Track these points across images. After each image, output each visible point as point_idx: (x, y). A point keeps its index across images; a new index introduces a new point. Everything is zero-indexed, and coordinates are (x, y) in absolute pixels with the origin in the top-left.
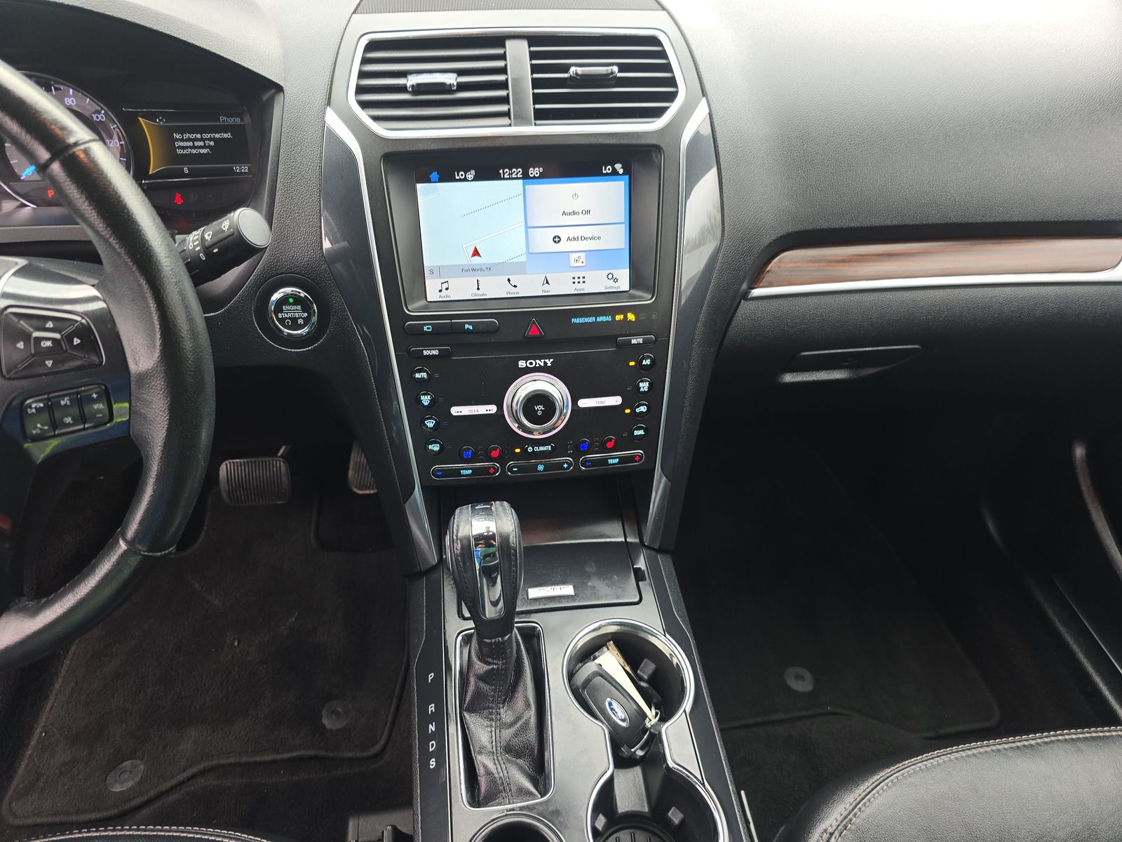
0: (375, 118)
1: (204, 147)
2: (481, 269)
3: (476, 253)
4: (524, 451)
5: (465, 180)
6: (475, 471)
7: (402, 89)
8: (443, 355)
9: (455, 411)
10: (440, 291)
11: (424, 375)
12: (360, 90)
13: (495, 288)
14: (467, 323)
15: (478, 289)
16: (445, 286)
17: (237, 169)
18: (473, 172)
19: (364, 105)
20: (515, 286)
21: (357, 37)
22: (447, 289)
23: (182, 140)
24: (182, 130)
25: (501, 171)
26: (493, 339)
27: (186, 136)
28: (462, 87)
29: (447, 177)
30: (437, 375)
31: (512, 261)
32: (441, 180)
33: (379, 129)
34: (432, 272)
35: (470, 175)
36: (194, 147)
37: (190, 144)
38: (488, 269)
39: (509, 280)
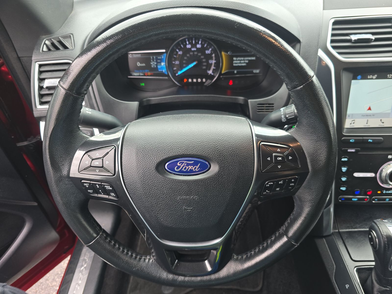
0: (340, 53)
1: (244, 63)
2: (370, 116)
3: (370, 109)
4: (382, 192)
5: (372, 79)
6: (359, 199)
7: (350, 41)
8: (357, 152)
9: (356, 175)
10: (351, 124)
11: (346, 159)
12: (332, 41)
13: (374, 123)
14: (369, 139)
15: (367, 123)
16: (353, 122)
17: (255, 71)
18: (376, 76)
19: (334, 47)
20: (383, 123)
21: (330, 19)
22: (354, 123)
23: (236, 60)
24: (237, 56)
25: (388, 75)
26: (379, 146)
27: (238, 59)
28: (376, 40)
29: (364, 77)
30: (351, 160)
31: (383, 112)
32: (362, 79)
33: (341, 58)
34: (349, 116)
35: (374, 77)
36: (240, 63)
37: (239, 62)
38: (373, 115)
39: (381, 120)
